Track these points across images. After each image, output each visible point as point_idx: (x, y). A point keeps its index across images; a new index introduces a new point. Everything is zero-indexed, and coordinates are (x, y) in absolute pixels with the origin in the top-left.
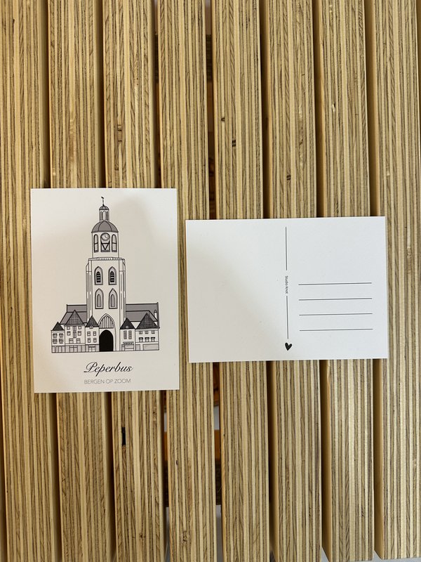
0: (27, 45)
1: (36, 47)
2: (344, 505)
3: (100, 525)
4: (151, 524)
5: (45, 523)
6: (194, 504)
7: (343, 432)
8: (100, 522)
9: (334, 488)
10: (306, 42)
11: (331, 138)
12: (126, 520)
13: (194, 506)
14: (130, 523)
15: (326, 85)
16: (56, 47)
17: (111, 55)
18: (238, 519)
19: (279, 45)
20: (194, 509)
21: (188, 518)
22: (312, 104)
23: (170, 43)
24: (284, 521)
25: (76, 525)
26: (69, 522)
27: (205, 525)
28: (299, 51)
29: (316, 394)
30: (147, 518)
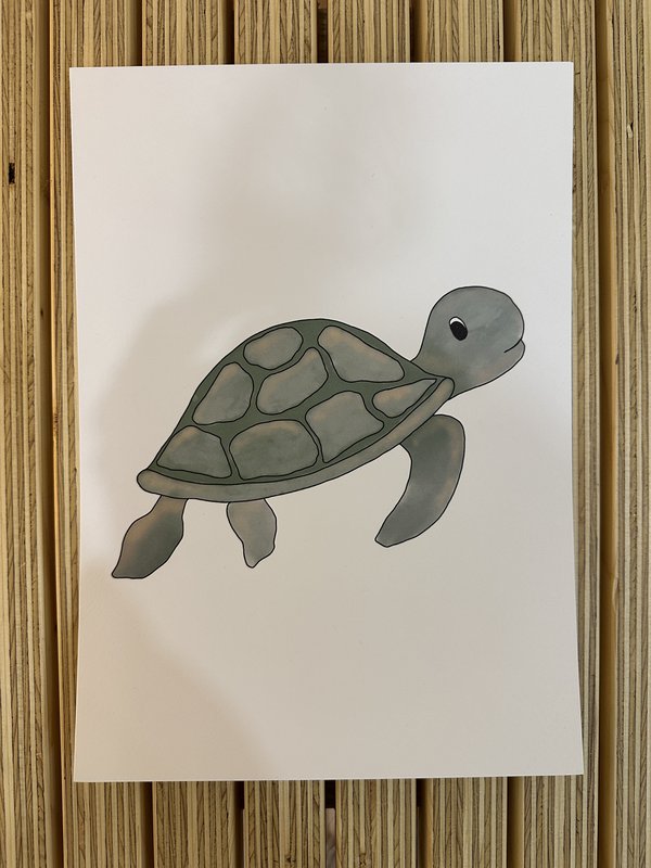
0: (107, 24)
1: (121, 27)
2: (637, 816)
3: (219, 839)
4: (305, 840)
5: (127, 832)
6: (378, 808)
7: (639, 690)
8: (219, 833)
9: (620, 786)
10: (582, 18)
11: (625, 183)
12: (263, 833)
13: (379, 811)
14: (269, 837)
15: (617, 91)
16: (155, 26)
17: (248, 40)
18: (453, 836)
19: (536, 23)
20: (378, 817)
21: (369, 830)
22: (592, 124)
23: (349, 20)
24: (533, 841)
25: (178, 837)
26: (166, 832)
27: (396, 845)
28: (571, 31)
29: (593, 624)
30: (299, 829)
